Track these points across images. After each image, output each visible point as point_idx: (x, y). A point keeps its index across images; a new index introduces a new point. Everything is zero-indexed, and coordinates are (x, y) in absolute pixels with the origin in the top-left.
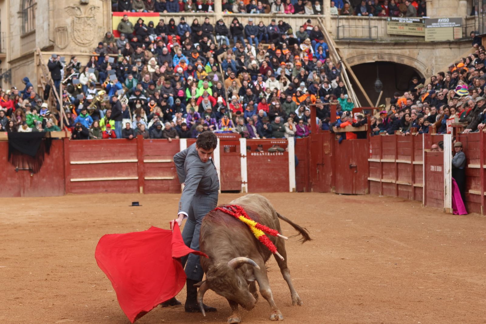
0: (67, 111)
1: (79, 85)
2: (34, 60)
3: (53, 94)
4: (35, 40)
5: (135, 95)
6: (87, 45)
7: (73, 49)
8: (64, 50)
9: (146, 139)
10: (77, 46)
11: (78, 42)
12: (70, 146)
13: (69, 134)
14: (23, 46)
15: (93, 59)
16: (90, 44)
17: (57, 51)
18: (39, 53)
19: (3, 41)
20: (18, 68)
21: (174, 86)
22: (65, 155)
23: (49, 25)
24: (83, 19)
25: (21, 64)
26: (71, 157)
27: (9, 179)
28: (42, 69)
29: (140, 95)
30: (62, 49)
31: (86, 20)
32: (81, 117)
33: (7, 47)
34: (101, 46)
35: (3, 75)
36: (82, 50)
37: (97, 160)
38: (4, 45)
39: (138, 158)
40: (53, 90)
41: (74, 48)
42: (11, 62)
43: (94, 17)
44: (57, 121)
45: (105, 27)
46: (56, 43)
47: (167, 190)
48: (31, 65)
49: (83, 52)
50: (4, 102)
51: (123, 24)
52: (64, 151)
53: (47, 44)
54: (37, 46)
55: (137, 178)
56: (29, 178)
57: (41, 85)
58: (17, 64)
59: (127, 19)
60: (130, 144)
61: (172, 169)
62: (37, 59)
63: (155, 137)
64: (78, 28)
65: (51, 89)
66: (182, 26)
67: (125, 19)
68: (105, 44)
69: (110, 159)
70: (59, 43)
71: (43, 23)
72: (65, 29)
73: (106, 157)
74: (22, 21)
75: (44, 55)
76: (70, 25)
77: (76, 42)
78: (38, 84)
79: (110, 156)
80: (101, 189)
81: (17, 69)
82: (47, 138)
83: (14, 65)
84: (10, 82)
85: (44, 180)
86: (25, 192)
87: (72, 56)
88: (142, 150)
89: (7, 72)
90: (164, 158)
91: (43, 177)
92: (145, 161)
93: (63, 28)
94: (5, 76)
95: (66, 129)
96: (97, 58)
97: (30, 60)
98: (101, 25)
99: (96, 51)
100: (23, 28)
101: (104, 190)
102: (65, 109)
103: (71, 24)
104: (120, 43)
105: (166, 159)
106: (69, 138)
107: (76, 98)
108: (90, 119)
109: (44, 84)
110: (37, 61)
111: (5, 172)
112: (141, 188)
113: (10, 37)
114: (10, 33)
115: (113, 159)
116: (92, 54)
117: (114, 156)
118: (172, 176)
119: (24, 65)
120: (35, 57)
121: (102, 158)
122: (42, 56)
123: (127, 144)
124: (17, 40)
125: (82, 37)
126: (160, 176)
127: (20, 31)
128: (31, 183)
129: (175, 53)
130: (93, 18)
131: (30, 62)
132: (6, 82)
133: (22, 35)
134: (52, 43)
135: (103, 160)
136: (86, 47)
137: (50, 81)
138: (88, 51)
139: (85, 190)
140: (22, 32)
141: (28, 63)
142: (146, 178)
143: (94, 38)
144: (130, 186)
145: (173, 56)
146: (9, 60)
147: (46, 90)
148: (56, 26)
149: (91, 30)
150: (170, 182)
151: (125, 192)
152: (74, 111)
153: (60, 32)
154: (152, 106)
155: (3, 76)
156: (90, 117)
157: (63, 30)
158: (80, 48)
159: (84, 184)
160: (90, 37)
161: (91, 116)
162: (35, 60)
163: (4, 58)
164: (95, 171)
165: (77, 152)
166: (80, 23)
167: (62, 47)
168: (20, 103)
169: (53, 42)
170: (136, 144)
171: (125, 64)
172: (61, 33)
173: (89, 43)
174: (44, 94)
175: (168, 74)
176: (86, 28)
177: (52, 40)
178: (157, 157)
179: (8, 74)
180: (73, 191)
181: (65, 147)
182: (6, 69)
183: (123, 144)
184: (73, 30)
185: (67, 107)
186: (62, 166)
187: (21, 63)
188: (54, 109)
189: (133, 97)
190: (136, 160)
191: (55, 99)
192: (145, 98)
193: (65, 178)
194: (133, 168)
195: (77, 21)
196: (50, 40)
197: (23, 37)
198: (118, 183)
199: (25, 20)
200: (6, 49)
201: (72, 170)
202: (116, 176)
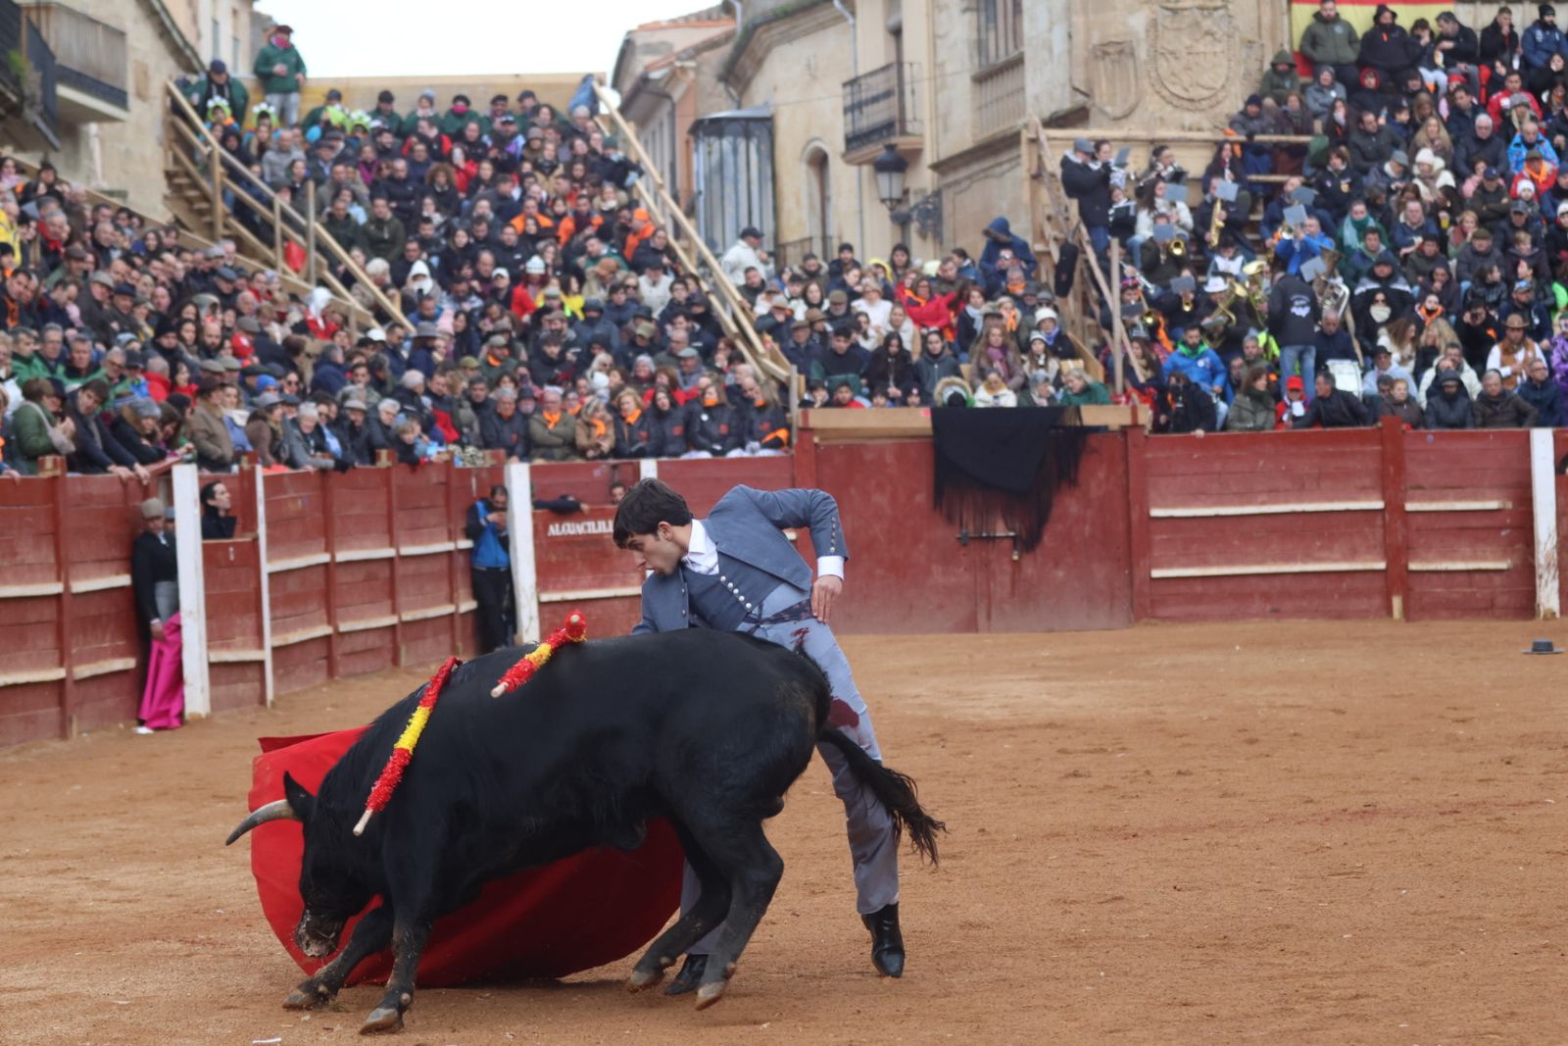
0: (1135, 333)
1: (1177, 245)
2: (1019, 156)
3: (1086, 274)
4: (1022, 89)
5: (1374, 277)
6: (1204, 104)
7: (1156, 119)
8: (1123, 121)
9: (1412, 431)
10: (1169, 108)
11: (1173, 94)
12: (1149, 455)
13: (1146, 415)
14: (980, 108)
15: (1226, 154)
16: (1214, 100)
17: (1100, 127)
18: (1037, 132)
19: (913, 92)
20: (964, 184)
21: (1507, 244)
22: (1132, 486)
23: (1070, 36)
24: (1186, 13)
25: (977, 173)
26: (1153, 495)
27: (936, 569)
28: (1049, 189)
29: (1392, 278)
30: (1116, 119)
31: (1200, 19)
32: (1183, 355)
33: (925, 113)
34: (1253, 109)
35: (912, 210)
36: (1187, 123)
37: (1241, 504)
38: (914, 106)
39: (1384, 498)
40: (1087, 261)
41: (1158, 115)
42: (939, 167)
43: (1225, 7)
44: (1100, 370)
45: (1266, 40)
46: (1097, 100)
47: (1486, 609)
48: (1008, 175)
49: (1190, 129)
50: (918, 304)
51: (1320, 30)
52: (1127, 472)
53: (1064, 102)
54: (1030, 110)
55: (1381, 565)
56: (1008, 568)
57: (1047, 244)
58: (963, 173)
59: (1332, 13)
60: (1357, 448)
61: (1503, 533)
62: (1030, 154)
63: (1440, 422)
64: (1170, 48)
65: (1081, 257)
66: (1539, 35)
67: (1325, 14)
68: (1269, 101)
69: (1287, 502)
70: (1105, 99)
71: (1050, 30)
72: (1127, 50)
73: (1274, 495)
74: (975, 24)
75: (1055, 139)
76: (1142, 35)
77: (1165, 93)
78: (1035, 241)
79: (1287, 490)
80: (1257, 605)
81: (961, 192)
82: (1068, 429)
83: (951, 178)
84: (938, 236)
85: (1060, 574)
86: (994, 615)
87: (1152, 142)
88: (1400, 469)
89: (926, 201)
90: (1475, 498)
91: (1057, 565)
92: (1410, 507)
93: (1119, 48)
94: (919, 214)
95: (1135, 396)
96: (1237, 149)
97: (1004, 157)
98: (1252, 37)
99: (1232, 124)
100: (980, 46)
101: (1268, 607)
102: (1130, 327)
103: (1147, 31)
104: (1316, 100)
105: (1484, 498)
106: (1143, 426)
107: (1167, 287)
108: (1212, 362)
109: (1056, 239)
110: (1030, 160)
111: (921, 546)
112: (1397, 602)
113: (935, 78)
114: (937, 66)
115: (1300, 500)
116: (1221, 137)
117: (1301, 491)
118: (1502, 558)
119: (987, 177)
120: (1024, 149)
121: (1261, 498)
122: (1046, 144)
123: (1347, 449)
124: (961, 87)
125: (1186, 79)
126: (1464, 559)
127: (971, 57)
128: (1013, 583)
129: (1515, 131)
130: (1221, 12)
131: (1006, 167)
132: (923, 236)
133: (976, 70)
134: (1080, 99)
135: (1263, 503)
136: (1203, 110)
137: (1077, 228)
138: (1206, 124)
139: (1201, 609)
140: (976, 61)
141: (998, 170)
142: (1413, 566)
143: (1227, 79)
144: (1357, 594)
145: (1509, 140)
146: (935, 160)
147: (1061, 260)
148: (1096, 39)
149: (1215, 53)
150: (1497, 579)
151: (1340, 616)
152: (1162, 334)
153: (1107, 59)
154: (1430, 312)
155: (915, 215)
156: (1213, 354)
157: (1121, 52)
158: (1178, 114)
159: (1199, 588)
160: (1213, 77)
161: (1218, 351)
162: (1025, 159)
163: (916, 153)
164: (1236, 542)
165: (1175, 475)
166: (1179, 29)
167: (1118, 112)
168: (976, 307)
169: (1086, 95)
170: (1378, 448)
171: (1336, 170)
172: (1113, 62)
173: (1210, 98)
174: (1057, 277)
175: (1485, 203)
176: (1200, 47)
177: (1083, 88)
178: (1451, 492)
179: (930, 207)
180: (1162, 612)
181: (1131, 459)
182: (923, 191)
183: (1331, 449)
184: (1156, 54)
185: (1136, 319)
186: (1121, 527)
187: (975, 167)
188: (1089, 326)
189: (1366, 286)
190: (1379, 505)
191: (1094, 293)
192: (1407, 288)
193: (1130, 566)
194: (1367, 529)
195: (1167, 23)
196: (1076, 90)
197: (981, 79)
198: (1315, 583)
199: (988, 20)
200: (922, 122)
201: (1158, 537)
202: (1308, 557)
